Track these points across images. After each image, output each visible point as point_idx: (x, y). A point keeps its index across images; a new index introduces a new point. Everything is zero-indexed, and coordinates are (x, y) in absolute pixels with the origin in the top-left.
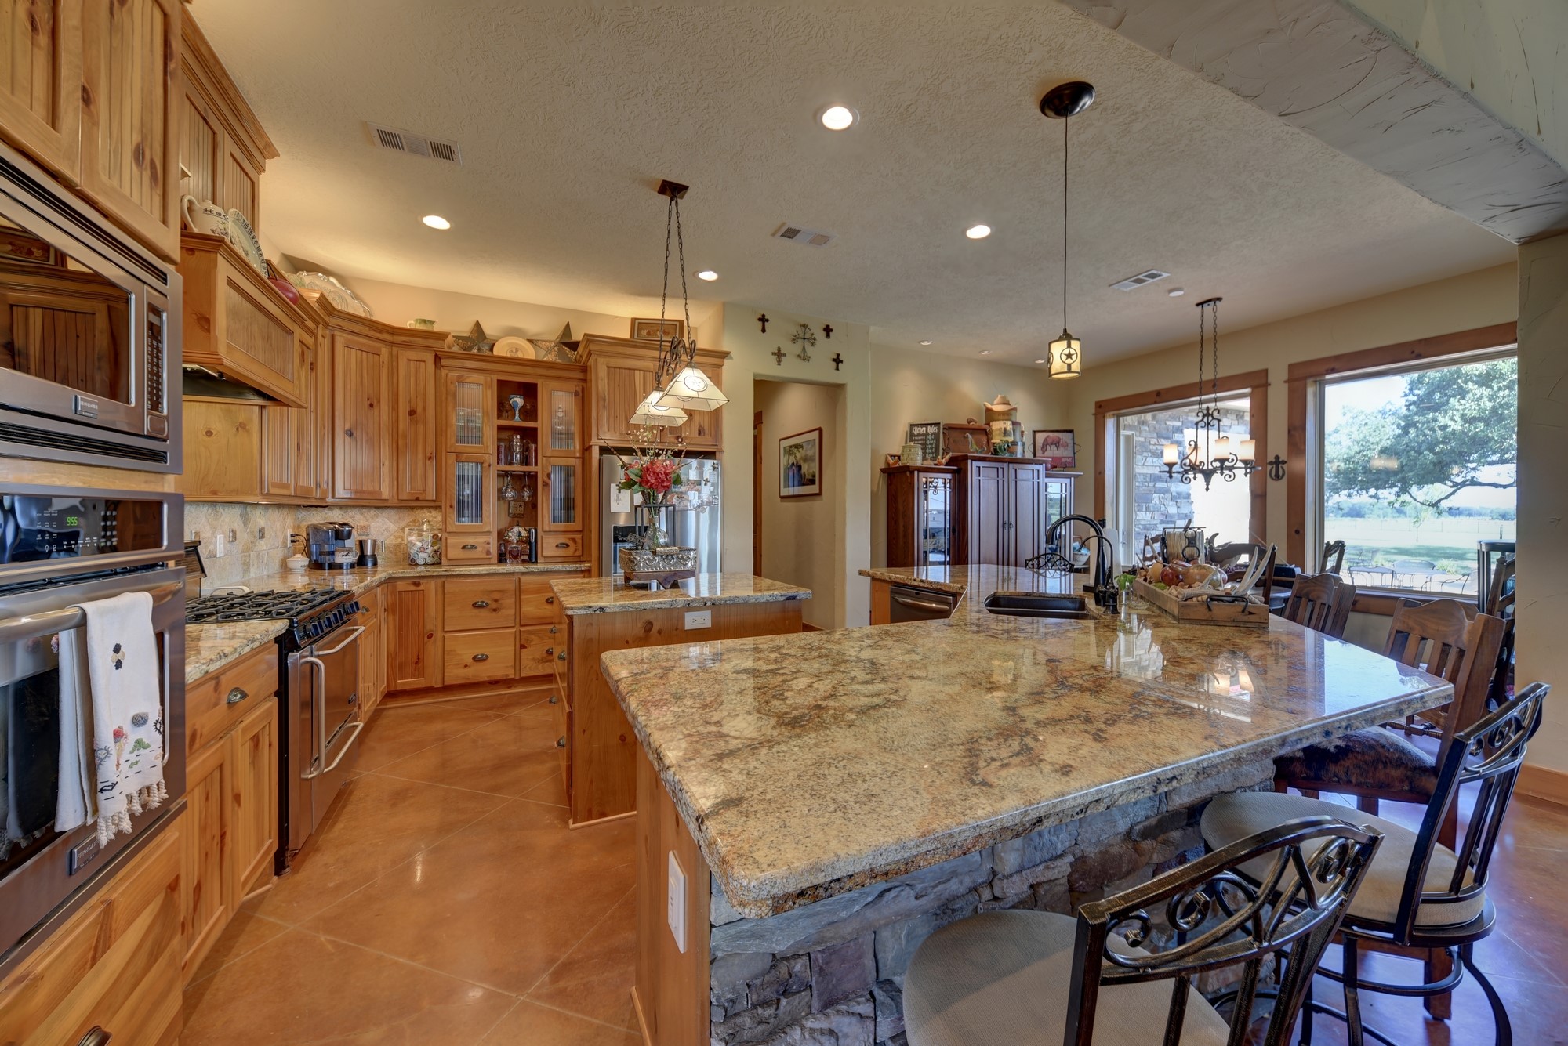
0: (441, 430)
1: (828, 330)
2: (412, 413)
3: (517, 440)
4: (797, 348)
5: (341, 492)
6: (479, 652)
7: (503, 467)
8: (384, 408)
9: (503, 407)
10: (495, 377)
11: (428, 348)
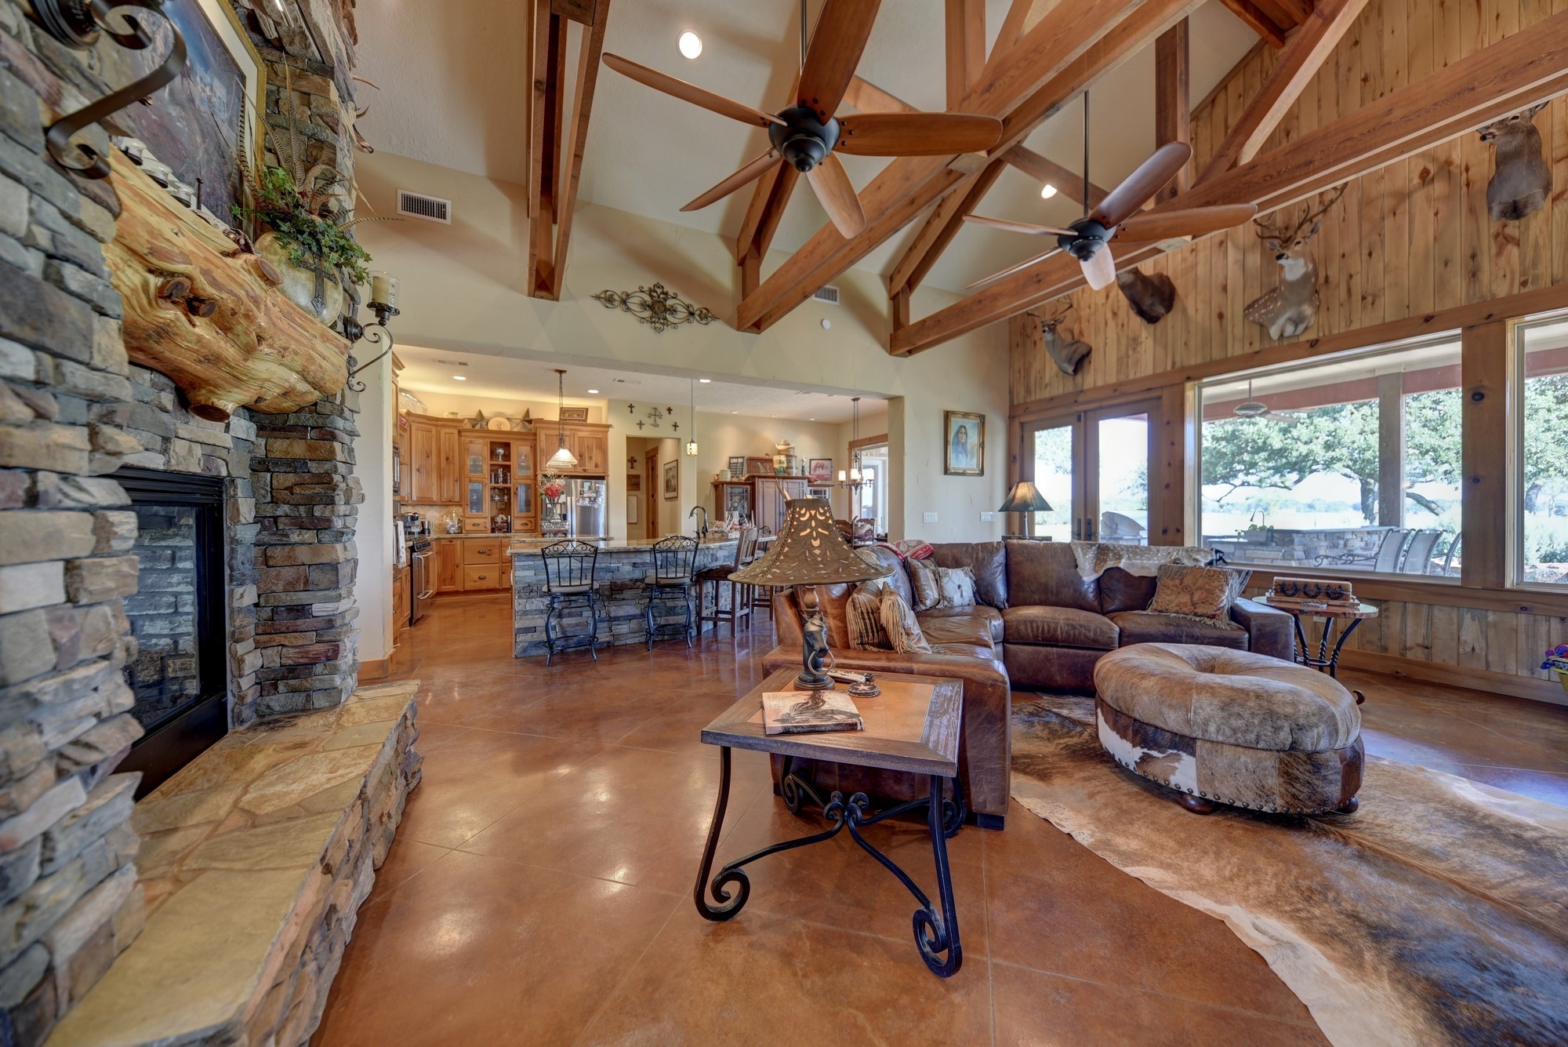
0: (462, 467)
1: (669, 410)
2: (447, 459)
3: (500, 471)
4: (652, 420)
5: (414, 498)
6: (482, 575)
7: (493, 484)
8: (434, 457)
9: (493, 454)
10: (489, 440)
11: (455, 427)
